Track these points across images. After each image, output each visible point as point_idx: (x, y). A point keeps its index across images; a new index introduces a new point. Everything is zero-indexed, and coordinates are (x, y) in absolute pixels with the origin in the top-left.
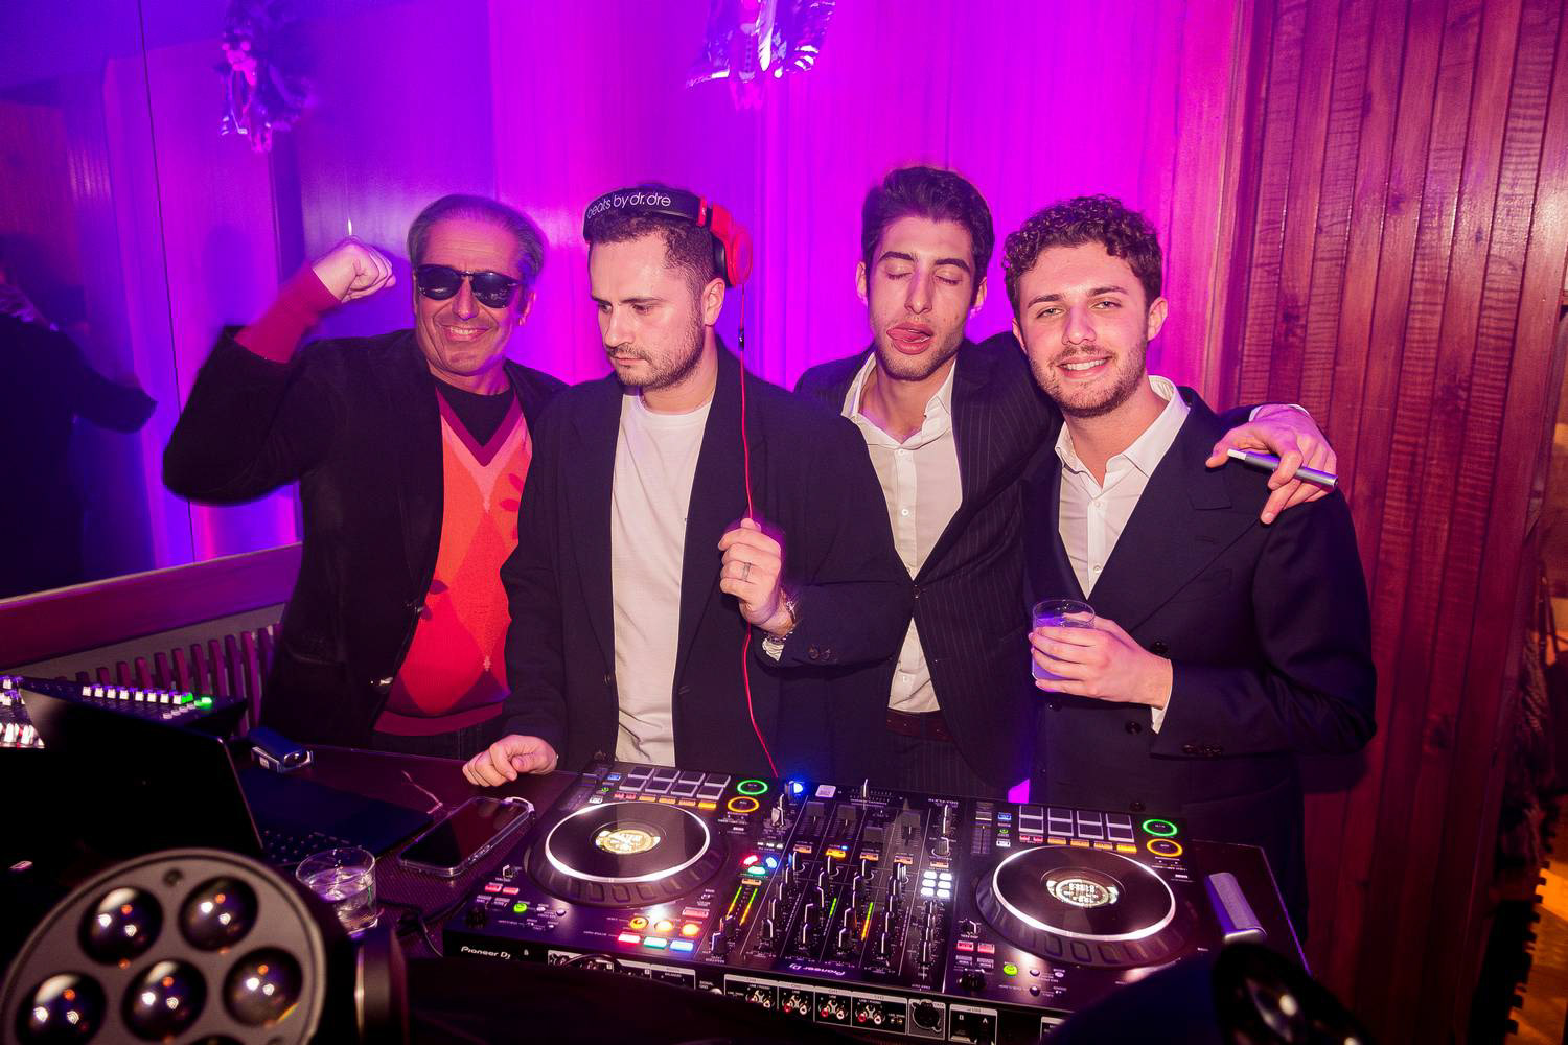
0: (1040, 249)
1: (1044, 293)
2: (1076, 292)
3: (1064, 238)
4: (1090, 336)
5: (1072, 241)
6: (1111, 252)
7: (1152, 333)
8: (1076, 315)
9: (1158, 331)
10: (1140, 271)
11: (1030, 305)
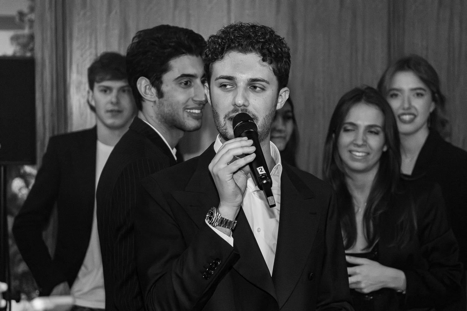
0: (226, 51)
1: (225, 74)
2: (243, 78)
3: (240, 48)
4: (246, 104)
5: (244, 50)
6: (264, 60)
7: (279, 106)
8: (241, 90)
9: (283, 105)
10: (278, 72)
11: (217, 79)
